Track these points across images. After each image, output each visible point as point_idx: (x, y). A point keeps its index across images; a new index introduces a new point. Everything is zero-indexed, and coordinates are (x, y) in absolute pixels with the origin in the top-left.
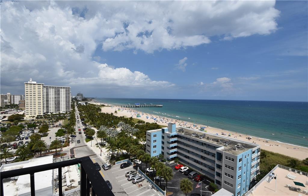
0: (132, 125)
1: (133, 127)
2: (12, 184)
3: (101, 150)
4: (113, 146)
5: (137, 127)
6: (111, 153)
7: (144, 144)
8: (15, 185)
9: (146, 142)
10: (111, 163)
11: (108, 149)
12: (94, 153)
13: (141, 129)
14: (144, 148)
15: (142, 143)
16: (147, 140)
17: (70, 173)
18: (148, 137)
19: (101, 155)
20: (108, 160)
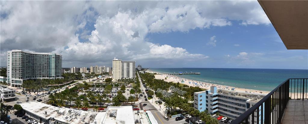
0: (180, 88)
1: (181, 90)
2: (114, 119)
3: (160, 106)
4: (168, 103)
5: (184, 90)
6: (168, 109)
7: (192, 103)
8: (115, 120)
9: (193, 101)
10: (168, 116)
11: (166, 106)
12: (155, 108)
13: (188, 91)
14: (192, 105)
15: (190, 102)
16: (194, 100)
17: (143, 120)
18: (195, 98)
19: (160, 110)
20: (166, 114)
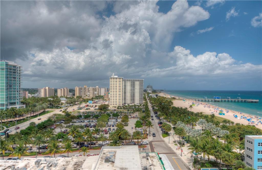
0: (217, 124)
1: (219, 128)
2: (111, 166)
3: (182, 150)
4: (194, 146)
5: (224, 127)
7: (240, 153)
8: (113, 166)
9: (243, 151)
10: (194, 166)
11: (191, 150)
12: (173, 151)
13: (231, 131)
14: (241, 157)
15: (237, 151)
16: (246, 148)
17: (154, 167)
18: (247, 145)
19: (181, 156)
20: (190, 162)
